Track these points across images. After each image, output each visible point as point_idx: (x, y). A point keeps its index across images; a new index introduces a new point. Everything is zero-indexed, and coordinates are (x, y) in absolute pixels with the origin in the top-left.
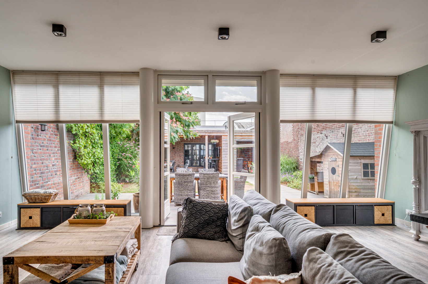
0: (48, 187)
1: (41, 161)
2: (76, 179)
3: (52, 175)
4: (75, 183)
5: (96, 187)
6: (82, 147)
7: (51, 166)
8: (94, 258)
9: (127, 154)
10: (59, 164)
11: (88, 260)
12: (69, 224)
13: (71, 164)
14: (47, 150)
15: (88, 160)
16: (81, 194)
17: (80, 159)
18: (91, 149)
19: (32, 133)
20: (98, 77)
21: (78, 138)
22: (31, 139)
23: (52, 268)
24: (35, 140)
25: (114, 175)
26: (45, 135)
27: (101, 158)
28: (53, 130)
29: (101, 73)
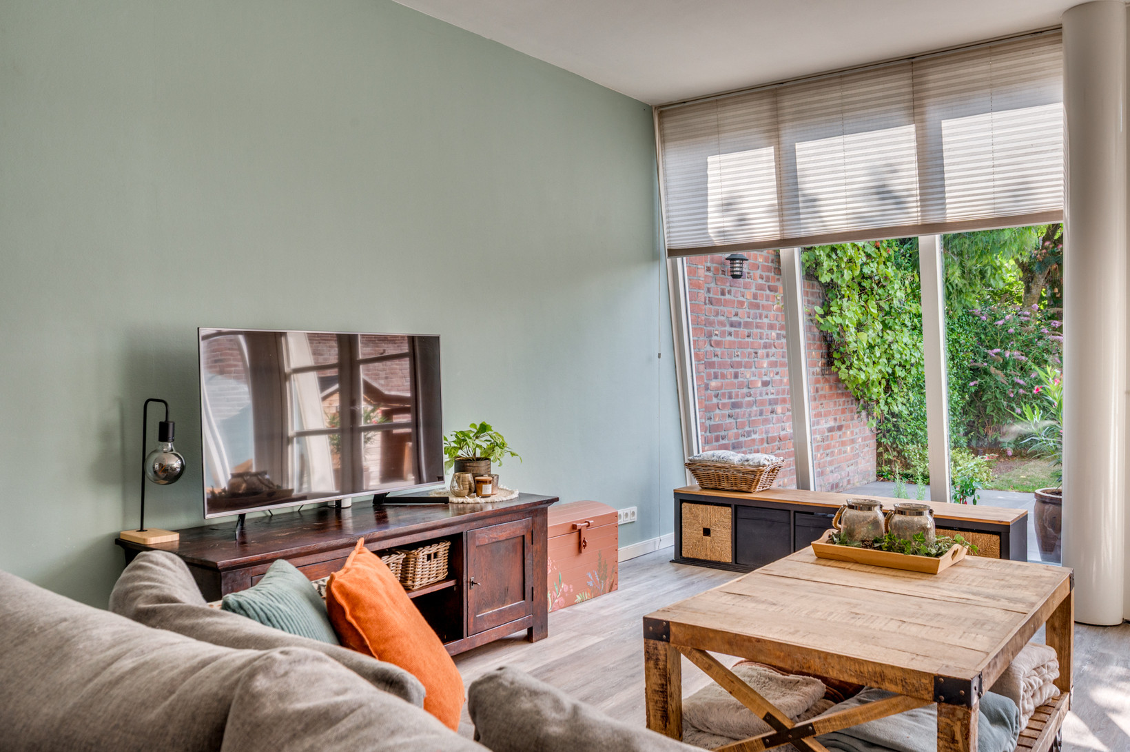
0: (752, 448)
1: (731, 370)
2: (831, 430)
3: (761, 414)
4: (828, 445)
5: (895, 461)
6: (850, 325)
7: (760, 384)
8: (899, 674)
9: (1008, 354)
10: (781, 381)
11: (881, 675)
12: (817, 560)
13: (817, 381)
14: (749, 336)
15: (870, 370)
16: (849, 482)
17: (843, 367)
18: (881, 334)
19: (708, 286)
20: (905, 75)
21: (839, 297)
22: (705, 304)
23: (768, 680)
24: (717, 307)
25: (958, 425)
26: (742, 290)
27: (912, 365)
28: (764, 274)
29: (914, 60)
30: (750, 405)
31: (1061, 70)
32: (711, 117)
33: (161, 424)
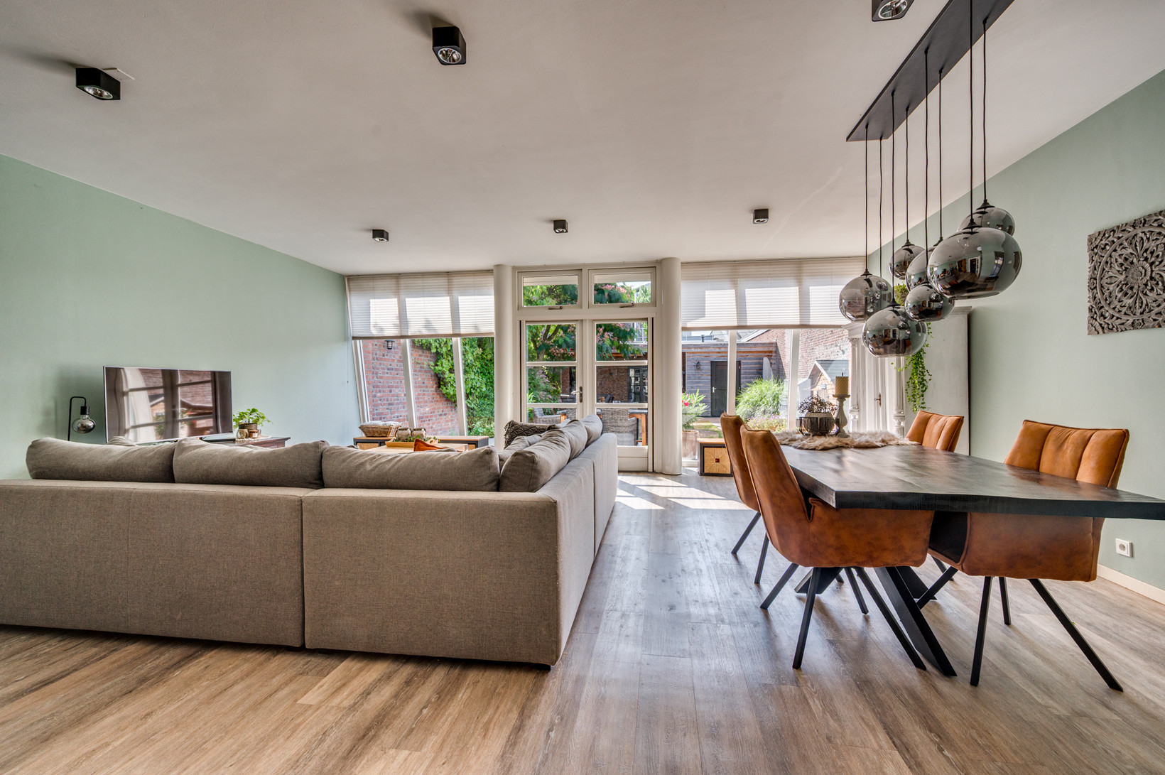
13: (433, 394)
14: (397, 374)
17: (445, 388)
19: (374, 352)
20: (446, 278)
22: (372, 360)
24: (380, 362)
26: (394, 354)
29: (448, 273)
30: (398, 404)
31: (493, 285)
32: (371, 284)
33: (82, 407)
